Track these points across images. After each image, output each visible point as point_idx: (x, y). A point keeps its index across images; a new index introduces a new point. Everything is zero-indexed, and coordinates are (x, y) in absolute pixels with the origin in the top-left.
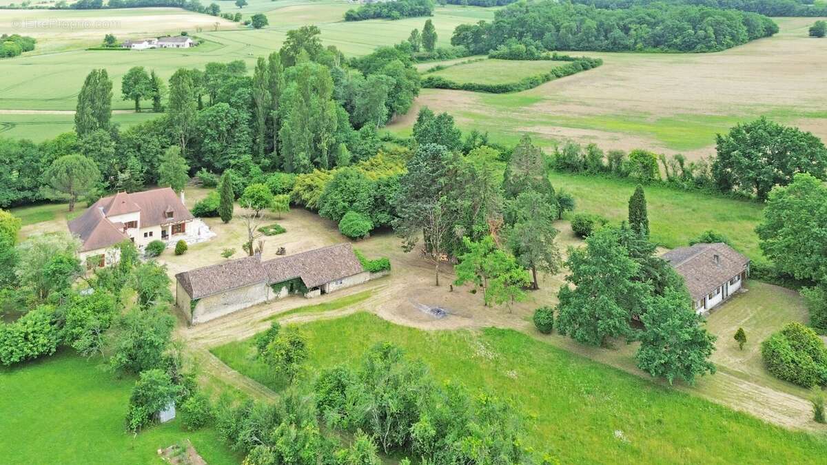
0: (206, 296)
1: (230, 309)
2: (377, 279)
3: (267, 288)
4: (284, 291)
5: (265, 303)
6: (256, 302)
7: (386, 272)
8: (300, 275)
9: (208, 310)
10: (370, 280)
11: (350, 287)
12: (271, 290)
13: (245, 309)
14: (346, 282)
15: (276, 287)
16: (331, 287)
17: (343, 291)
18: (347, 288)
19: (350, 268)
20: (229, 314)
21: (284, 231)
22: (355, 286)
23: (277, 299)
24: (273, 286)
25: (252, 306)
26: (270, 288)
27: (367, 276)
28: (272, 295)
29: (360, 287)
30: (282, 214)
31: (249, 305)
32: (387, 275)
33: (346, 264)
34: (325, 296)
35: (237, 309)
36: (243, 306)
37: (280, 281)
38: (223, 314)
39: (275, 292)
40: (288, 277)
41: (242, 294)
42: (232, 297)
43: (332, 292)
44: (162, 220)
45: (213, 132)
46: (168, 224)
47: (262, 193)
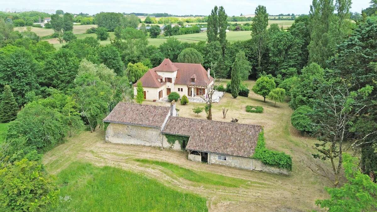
0: (114, 123)
1: (132, 141)
2: (270, 174)
3: (161, 136)
4: (177, 146)
5: (159, 148)
6: (153, 144)
7: (285, 172)
8: (191, 135)
9: (117, 135)
10: (261, 171)
11: (235, 168)
12: (165, 140)
13: (144, 146)
14: (230, 161)
15: (171, 138)
16: (213, 159)
17: (223, 168)
18: (230, 167)
19: (240, 148)
20: (132, 145)
21: (260, 112)
22: (241, 169)
23: (170, 149)
24: (168, 135)
25: (150, 146)
26: (165, 137)
27: (259, 166)
28: (166, 144)
29: (242, 173)
30: (278, 103)
31: (147, 144)
32: (286, 176)
33: (239, 144)
34: (204, 166)
35: (139, 144)
36: (143, 143)
37: (172, 133)
38: (128, 143)
39: (169, 141)
40: (180, 133)
41: (142, 132)
42: (134, 131)
43: (212, 164)
44: (188, 83)
45: (275, 50)
46: (191, 86)
47: (265, 84)
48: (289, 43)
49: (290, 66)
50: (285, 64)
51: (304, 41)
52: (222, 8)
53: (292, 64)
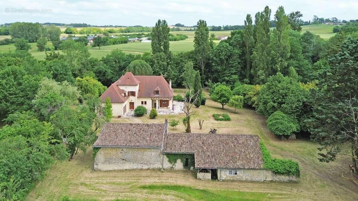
0: (105, 147)
1: (127, 166)
2: (281, 182)
3: (162, 156)
4: (179, 165)
5: (159, 170)
6: (152, 167)
7: (294, 178)
8: (195, 152)
9: (108, 161)
10: (272, 181)
11: (246, 181)
12: (166, 159)
13: (141, 169)
14: (242, 175)
15: (172, 157)
16: (223, 175)
17: (236, 183)
18: (242, 181)
19: (249, 160)
20: (126, 170)
21: (229, 120)
22: (252, 182)
23: (171, 170)
24: (168, 155)
25: (148, 169)
26: (165, 157)
27: (269, 176)
28: (167, 165)
29: (257, 185)
31: (145, 167)
32: (295, 182)
33: (246, 155)
34: (215, 183)
35: (135, 167)
36: (140, 167)
37: (174, 152)
38: (121, 168)
39: (170, 161)
40: (183, 151)
41: (139, 154)
42: (130, 154)
43: (223, 181)
44: (152, 95)
45: (217, 59)
46: (155, 99)
47: (224, 92)
48: (229, 54)
49: (232, 74)
50: (227, 72)
51: (241, 51)
52: (165, 22)
53: (234, 71)
